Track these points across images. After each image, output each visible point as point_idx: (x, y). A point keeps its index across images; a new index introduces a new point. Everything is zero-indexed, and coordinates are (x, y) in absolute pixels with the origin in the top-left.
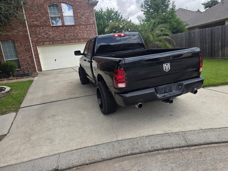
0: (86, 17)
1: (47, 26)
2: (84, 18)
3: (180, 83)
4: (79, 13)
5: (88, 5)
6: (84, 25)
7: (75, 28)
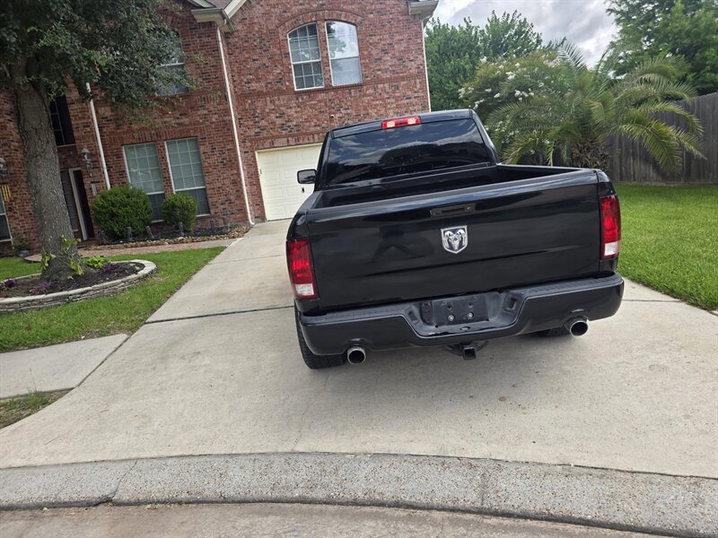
0: (397, 54)
1: (281, 92)
2: (388, 58)
3: (513, 294)
4: (375, 45)
5: (405, 18)
6: (389, 80)
7: (360, 91)
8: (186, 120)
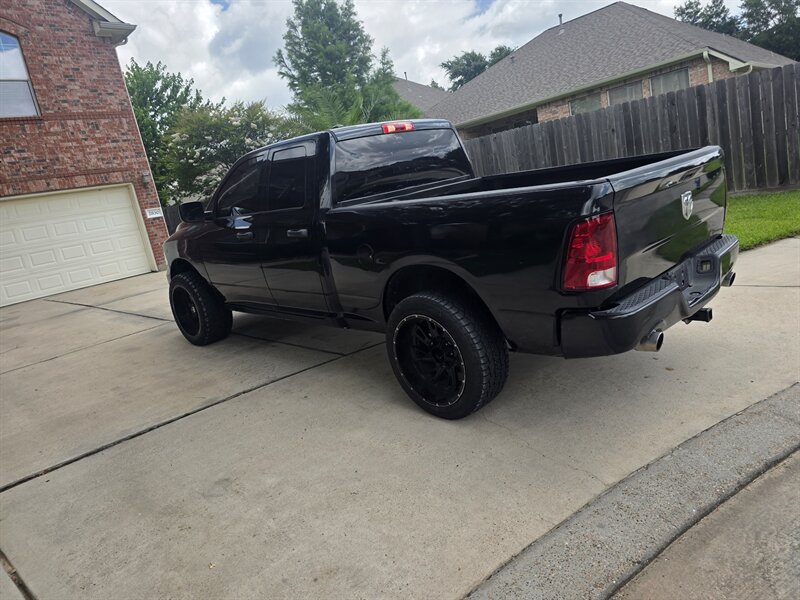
0: (88, 84)
2: (77, 88)
4: (53, 67)
5: (91, 39)
6: (82, 116)
7: (39, 128)
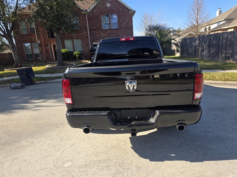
0: (126, 22)
1: (100, 29)
2: (124, 23)
4: (121, 20)
8: (78, 35)
